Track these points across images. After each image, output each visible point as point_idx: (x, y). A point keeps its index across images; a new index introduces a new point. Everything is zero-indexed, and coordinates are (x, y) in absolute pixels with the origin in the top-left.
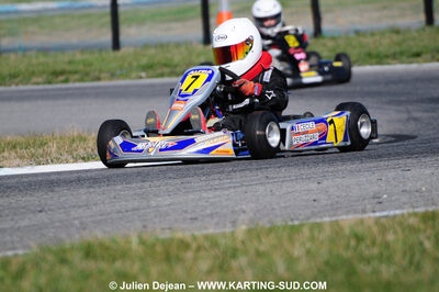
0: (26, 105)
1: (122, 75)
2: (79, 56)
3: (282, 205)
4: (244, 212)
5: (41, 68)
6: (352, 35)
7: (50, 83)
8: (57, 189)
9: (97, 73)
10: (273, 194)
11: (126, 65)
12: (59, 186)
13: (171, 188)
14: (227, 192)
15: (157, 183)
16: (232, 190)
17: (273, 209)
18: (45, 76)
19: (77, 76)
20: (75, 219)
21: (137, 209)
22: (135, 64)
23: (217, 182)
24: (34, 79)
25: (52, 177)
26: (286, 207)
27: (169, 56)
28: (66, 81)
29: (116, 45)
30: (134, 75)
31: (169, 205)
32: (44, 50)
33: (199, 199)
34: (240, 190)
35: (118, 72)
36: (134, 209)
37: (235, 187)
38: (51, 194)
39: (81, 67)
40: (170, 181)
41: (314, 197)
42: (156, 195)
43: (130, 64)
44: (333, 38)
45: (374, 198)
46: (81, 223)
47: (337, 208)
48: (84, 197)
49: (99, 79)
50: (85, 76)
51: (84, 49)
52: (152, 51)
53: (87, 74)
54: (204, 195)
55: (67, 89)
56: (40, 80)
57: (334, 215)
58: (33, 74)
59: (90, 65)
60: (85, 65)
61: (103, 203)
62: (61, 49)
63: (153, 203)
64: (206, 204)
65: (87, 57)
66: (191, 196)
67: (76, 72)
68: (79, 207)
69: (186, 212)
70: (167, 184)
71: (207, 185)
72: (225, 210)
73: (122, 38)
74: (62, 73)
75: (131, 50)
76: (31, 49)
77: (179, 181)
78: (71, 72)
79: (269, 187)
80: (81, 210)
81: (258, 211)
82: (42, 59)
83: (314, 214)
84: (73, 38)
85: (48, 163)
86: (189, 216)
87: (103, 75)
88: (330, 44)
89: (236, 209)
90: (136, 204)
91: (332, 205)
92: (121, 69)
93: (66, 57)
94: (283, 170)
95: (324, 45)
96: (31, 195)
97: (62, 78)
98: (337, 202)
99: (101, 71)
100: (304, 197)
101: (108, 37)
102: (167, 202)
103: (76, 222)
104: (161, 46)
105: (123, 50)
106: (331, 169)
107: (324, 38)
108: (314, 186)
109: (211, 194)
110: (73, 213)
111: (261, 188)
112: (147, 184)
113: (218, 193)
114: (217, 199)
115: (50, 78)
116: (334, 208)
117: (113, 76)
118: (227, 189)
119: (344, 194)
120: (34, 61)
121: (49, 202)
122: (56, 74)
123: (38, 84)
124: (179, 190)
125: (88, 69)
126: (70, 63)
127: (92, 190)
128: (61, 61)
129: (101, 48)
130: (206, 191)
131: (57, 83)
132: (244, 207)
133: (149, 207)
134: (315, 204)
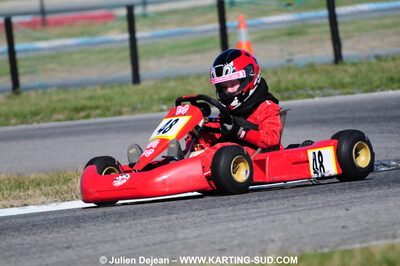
0: (49, 142)
1: (143, 108)
2: (99, 92)
3: (311, 233)
4: (273, 241)
5: (61, 105)
6: (373, 60)
7: (71, 119)
8: (83, 225)
9: (118, 108)
10: (301, 223)
11: (147, 98)
12: (85, 221)
13: (198, 220)
14: (254, 222)
15: (183, 215)
16: (260, 220)
17: (302, 238)
18: (66, 112)
19: (98, 112)
21: (165, 242)
22: (156, 97)
23: (244, 212)
24: (56, 116)
25: (78, 213)
26: (314, 235)
27: (189, 87)
28: (88, 117)
29: (136, 79)
30: (155, 108)
31: (197, 237)
32: (64, 87)
33: (227, 230)
34: (267, 219)
35: (139, 106)
36: (161, 243)
37: (262, 217)
38: (77, 230)
39: (102, 102)
40: (197, 213)
41: (343, 224)
42: (183, 228)
43: (151, 97)
44: (354, 64)
47: (367, 235)
49: (120, 113)
50: (106, 111)
51: (104, 84)
52: (172, 84)
53: (108, 109)
54: (232, 225)
55: (89, 125)
56: (61, 117)
57: (364, 242)
58: (54, 110)
59: (111, 99)
60: (105, 100)
61: (130, 237)
62: (82, 85)
63: (181, 236)
64: (235, 234)
65: (107, 92)
66: (219, 227)
67: (97, 108)
68: (106, 242)
69: (214, 243)
70: (193, 216)
71: (234, 216)
72: (253, 240)
73: (142, 72)
74: (83, 109)
75: (151, 83)
76: (51, 86)
77: (205, 213)
78: (91, 108)
79: (296, 215)
80: (108, 245)
81: (287, 240)
82: (63, 96)
83: (343, 241)
84: (92, 74)
85: (73, 200)
86: (217, 247)
87: (125, 109)
88: (351, 70)
89: (266, 238)
90: (163, 237)
91: (361, 231)
92: (142, 103)
93: (87, 93)
94: (310, 198)
95: (346, 71)
96: (58, 232)
97: (83, 114)
98: (367, 228)
99: (122, 105)
100: (333, 224)
101: (128, 71)
102: (195, 235)
104: (181, 78)
105: (144, 84)
106: (358, 195)
107: (345, 64)
108: (342, 212)
109: (238, 225)
110: (101, 249)
111: (288, 217)
112: (173, 217)
113: (245, 223)
114: (245, 229)
115: (71, 114)
116: (364, 234)
117: (134, 110)
118: (254, 219)
119: (373, 220)
120: (55, 98)
121: (76, 238)
122: (77, 110)
123: (60, 120)
124: (205, 221)
125: (109, 104)
126: (91, 98)
127: (118, 224)
128: (80, 97)
129: (121, 83)
130: (233, 221)
131: (79, 119)
132: (272, 236)
133: (176, 240)
134: (344, 231)
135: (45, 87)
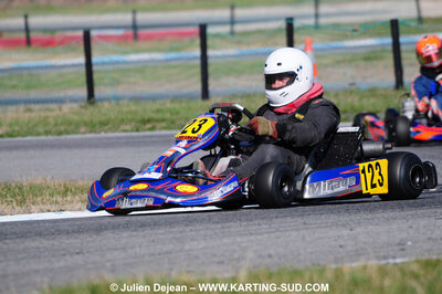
0: (111, 152)
2: (169, 105)
3: (309, 250)
5: (130, 116)
7: (137, 130)
14: (260, 237)
17: (299, 254)
18: (133, 124)
19: (164, 124)
20: (109, 261)
21: (171, 253)
24: (122, 127)
26: (311, 253)
28: (153, 129)
29: (205, 94)
32: (137, 99)
34: (273, 235)
36: (167, 253)
39: (168, 115)
42: (193, 239)
45: (399, 244)
46: (113, 265)
48: (124, 241)
50: (171, 124)
51: (176, 98)
53: (173, 122)
54: (239, 239)
55: (152, 137)
56: (128, 127)
58: (122, 121)
59: (177, 113)
60: (171, 114)
61: (140, 246)
62: (154, 98)
63: (187, 247)
65: (176, 106)
66: (226, 240)
67: (163, 120)
68: (116, 249)
69: (215, 255)
74: (149, 121)
75: (219, 99)
76: (123, 98)
77: (219, 226)
78: (157, 121)
80: (116, 253)
81: (284, 255)
82: (133, 107)
86: (217, 259)
90: (171, 247)
91: (356, 251)
93: (157, 105)
97: (148, 126)
101: (198, 87)
102: (201, 246)
103: (108, 264)
104: (248, 96)
108: (345, 232)
110: (109, 256)
111: (294, 234)
113: (252, 238)
120: (125, 109)
123: (126, 131)
125: (174, 117)
126: (158, 111)
128: (149, 109)
129: (190, 97)
131: (145, 130)
133: (181, 250)
134: (341, 249)
135: (118, 99)
